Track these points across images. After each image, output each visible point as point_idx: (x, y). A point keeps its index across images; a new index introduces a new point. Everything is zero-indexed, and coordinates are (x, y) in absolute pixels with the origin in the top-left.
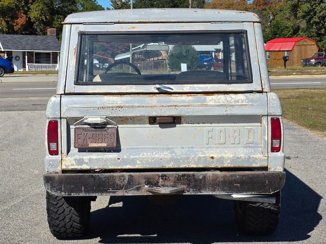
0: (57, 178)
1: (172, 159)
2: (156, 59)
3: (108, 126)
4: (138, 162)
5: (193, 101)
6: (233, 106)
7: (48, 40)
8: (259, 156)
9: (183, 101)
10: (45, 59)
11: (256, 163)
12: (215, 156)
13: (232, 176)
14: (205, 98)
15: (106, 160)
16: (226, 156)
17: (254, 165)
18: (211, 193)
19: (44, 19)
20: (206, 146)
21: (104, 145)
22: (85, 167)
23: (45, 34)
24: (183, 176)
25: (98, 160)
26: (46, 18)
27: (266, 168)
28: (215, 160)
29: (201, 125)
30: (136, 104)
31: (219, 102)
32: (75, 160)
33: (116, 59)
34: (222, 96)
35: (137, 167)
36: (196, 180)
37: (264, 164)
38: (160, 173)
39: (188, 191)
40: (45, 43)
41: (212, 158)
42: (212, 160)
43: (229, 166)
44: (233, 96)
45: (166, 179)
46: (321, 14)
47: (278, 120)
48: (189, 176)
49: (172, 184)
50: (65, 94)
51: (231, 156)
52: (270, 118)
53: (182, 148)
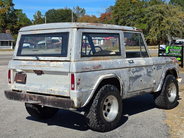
0: (7, 92)
1: (40, 89)
2: (57, 43)
3: (23, 73)
4: (30, 89)
5: (46, 64)
6: (58, 67)
7: (7, 35)
8: (66, 91)
9: (43, 64)
10: (6, 44)
11: (66, 95)
12: (52, 89)
13: (54, 99)
14: (50, 63)
15: (22, 87)
16: (56, 90)
17: (65, 95)
18: (48, 106)
19: (3, 25)
20: (52, 85)
21: (21, 81)
22: (17, 89)
23: (5, 33)
24: (40, 97)
25: (20, 87)
26: (4, 25)
27: (69, 97)
28: (52, 91)
29: (51, 75)
30: (30, 65)
31: (54, 65)
32: (14, 86)
33: (38, 43)
34: (55, 63)
35: (30, 91)
36: (44, 99)
37: (69, 95)
38: (33, 95)
39: (41, 104)
40: (5, 36)
41: (51, 90)
42: (51, 91)
43: (57, 94)
44: (59, 62)
45: (35, 97)
46: (128, 24)
47: (73, 75)
48: (41, 97)
49: (36, 100)
50: (14, 60)
51: (58, 90)
52: (71, 73)
53: (45, 85)
